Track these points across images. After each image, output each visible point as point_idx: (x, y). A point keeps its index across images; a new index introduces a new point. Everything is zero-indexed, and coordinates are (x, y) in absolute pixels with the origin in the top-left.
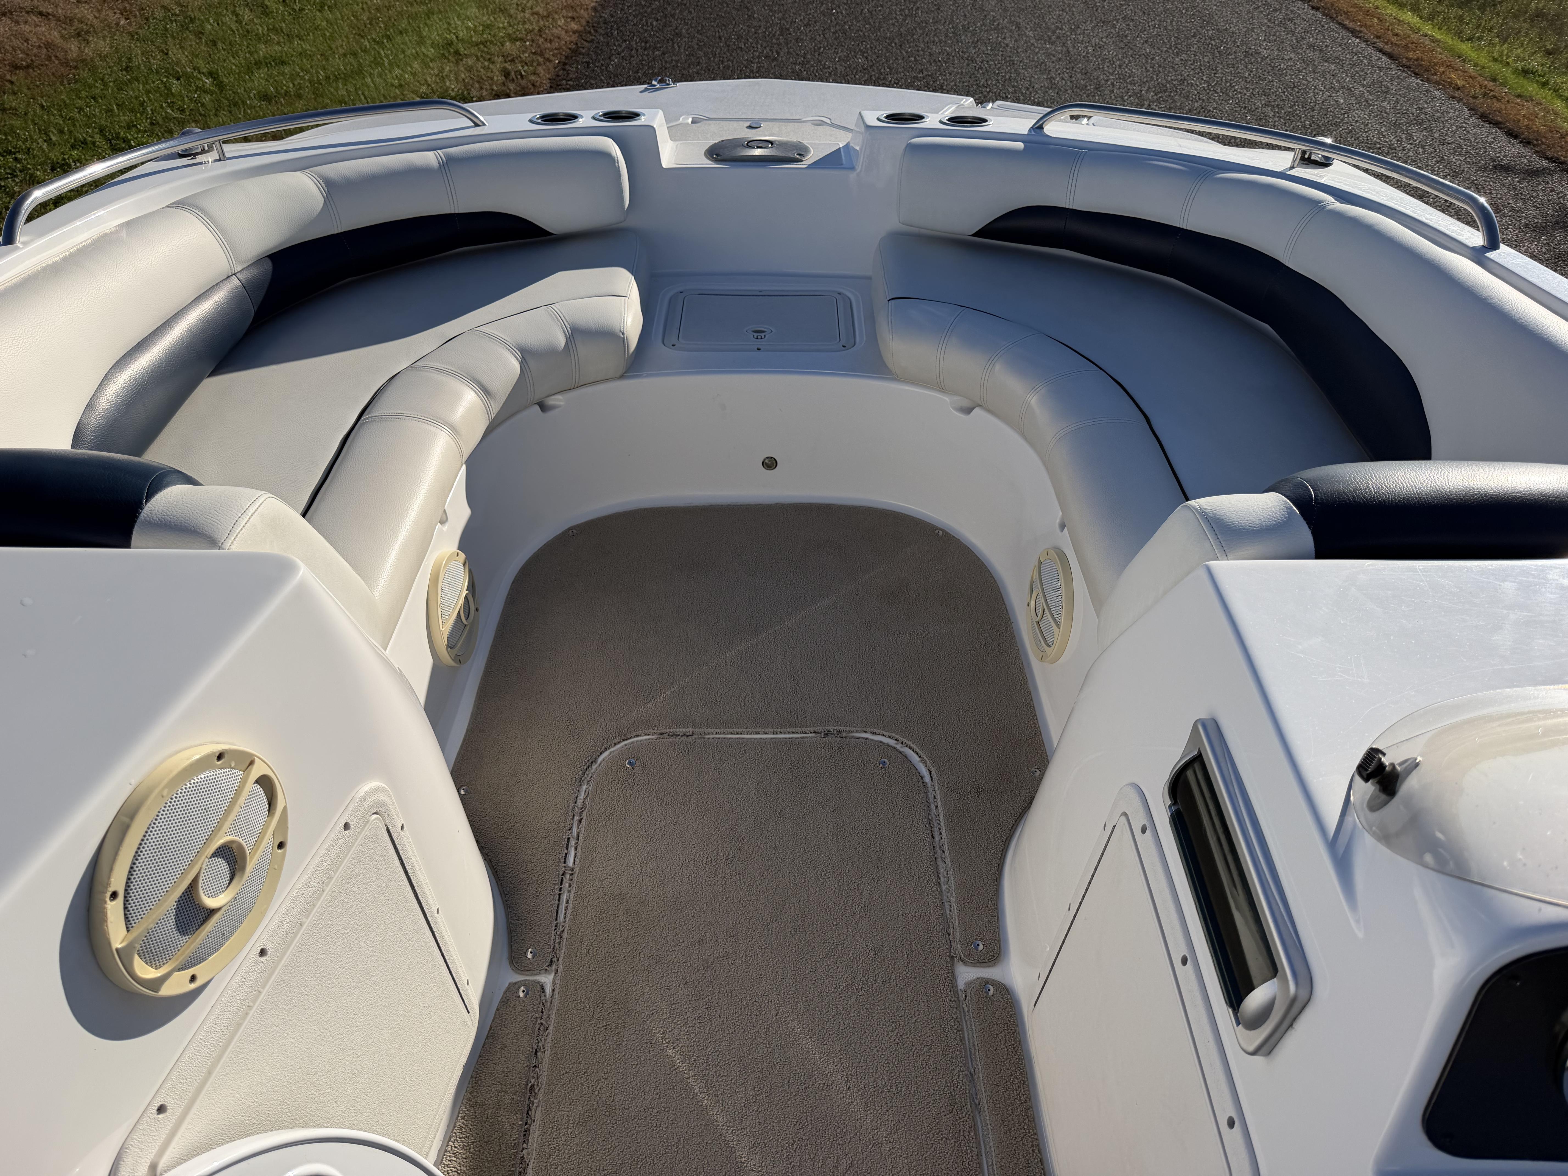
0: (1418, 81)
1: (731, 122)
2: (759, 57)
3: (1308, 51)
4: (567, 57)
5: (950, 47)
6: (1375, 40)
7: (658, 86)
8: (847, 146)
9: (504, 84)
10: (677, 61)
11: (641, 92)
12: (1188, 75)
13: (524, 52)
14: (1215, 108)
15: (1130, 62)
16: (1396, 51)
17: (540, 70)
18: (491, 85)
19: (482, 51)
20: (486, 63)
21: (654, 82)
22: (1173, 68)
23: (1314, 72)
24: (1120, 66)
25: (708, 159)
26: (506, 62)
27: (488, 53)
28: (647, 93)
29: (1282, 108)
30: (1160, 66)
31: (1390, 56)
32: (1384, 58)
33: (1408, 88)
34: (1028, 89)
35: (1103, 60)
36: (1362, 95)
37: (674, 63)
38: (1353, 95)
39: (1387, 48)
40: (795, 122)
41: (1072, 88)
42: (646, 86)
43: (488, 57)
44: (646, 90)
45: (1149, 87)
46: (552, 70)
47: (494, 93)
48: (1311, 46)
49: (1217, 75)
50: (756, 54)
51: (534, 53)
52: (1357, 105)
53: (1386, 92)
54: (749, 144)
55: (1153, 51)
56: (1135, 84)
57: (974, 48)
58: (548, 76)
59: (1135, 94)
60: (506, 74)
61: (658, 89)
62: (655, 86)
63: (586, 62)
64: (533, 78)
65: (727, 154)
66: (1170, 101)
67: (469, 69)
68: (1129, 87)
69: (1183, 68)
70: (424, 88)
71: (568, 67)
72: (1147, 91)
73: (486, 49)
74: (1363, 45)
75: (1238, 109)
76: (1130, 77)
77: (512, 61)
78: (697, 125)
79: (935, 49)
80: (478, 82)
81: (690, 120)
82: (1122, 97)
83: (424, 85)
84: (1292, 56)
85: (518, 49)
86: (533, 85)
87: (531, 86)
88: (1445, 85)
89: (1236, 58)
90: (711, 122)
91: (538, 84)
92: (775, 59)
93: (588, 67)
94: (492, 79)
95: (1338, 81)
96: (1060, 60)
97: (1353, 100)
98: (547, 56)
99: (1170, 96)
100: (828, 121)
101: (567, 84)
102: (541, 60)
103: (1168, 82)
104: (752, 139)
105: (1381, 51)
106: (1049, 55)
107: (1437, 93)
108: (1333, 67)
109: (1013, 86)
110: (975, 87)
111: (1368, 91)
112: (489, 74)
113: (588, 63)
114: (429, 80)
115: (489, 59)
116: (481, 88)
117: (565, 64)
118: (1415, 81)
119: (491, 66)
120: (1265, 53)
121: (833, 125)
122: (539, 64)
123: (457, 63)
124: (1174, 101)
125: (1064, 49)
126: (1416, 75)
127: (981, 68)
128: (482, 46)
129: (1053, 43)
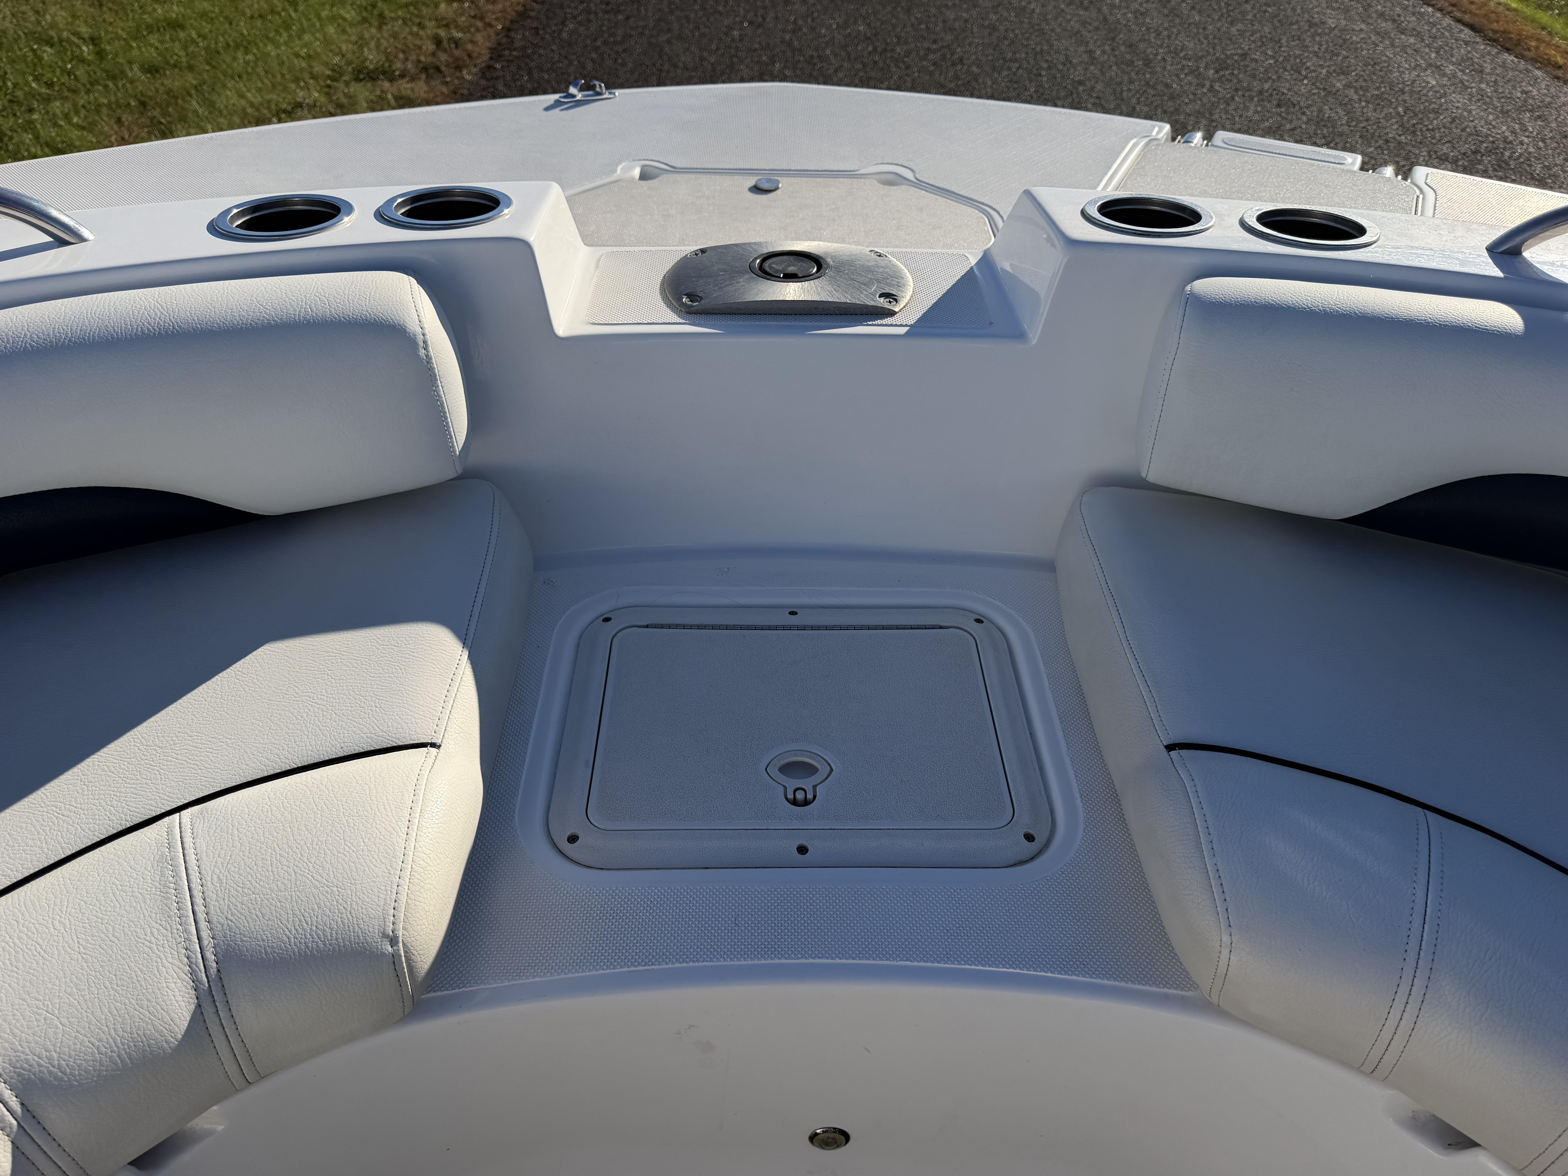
0: (1512, 58)
1: (718, 178)
2: (742, 23)
3: (1379, 21)
4: (512, 22)
5: (967, 11)
6: (1450, 9)
7: (579, 96)
8: (986, 261)
9: (433, 54)
10: (644, 27)
11: (547, 109)
12: (1249, 49)
13: (462, 15)
14: (1289, 90)
15: (1179, 32)
16: (1476, 21)
17: (479, 38)
18: (418, 55)
19: (412, 14)
20: (415, 29)
21: (573, 90)
22: (1231, 40)
23: (1393, 45)
24: (1169, 37)
25: (669, 305)
26: (438, 27)
27: (417, 16)
28: (557, 110)
29: (1367, 90)
30: (1214, 38)
31: (1472, 27)
32: (1466, 30)
33: (1504, 65)
34: (1064, 65)
35: (1148, 29)
36: (1454, 76)
37: (640, 30)
38: (1444, 75)
39: (1467, 18)
40: (844, 177)
41: (1116, 64)
42: (556, 96)
43: (417, 21)
44: (557, 104)
45: (1207, 64)
46: (493, 37)
47: (421, 65)
48: (1382, 15)
49: (1282, 49)
50: (738, 19)
51: (474, 17)
52: (1453, 88)
53: (1481, 71)
54: (766, 266)
55: (1203, 20)
56: (1189, 60)
57: (995, 13)
58: (488, 44)
59: (1192, 72)
60: (438, 42)
61: (579, 103)
62: (574, 96)
63: (534, 28)
64: (469, 47)
65: (715, 296)
66: (1235, 81)
67: (395, 36)
68: (1184, 62)
69: (1241, 40)
70: (336, 60)
71: (512, 34)
72: (1206, 68)
73: (416, 12)
74: (1438, 15)
75: (1315, 91)
76: (1182, 50)
77: (447, 26)
78: (650, 182)
79: (951, 15)
80: (404, 52)
81: (637, 172)
82: (1177, 76)
83: (337, 54)
84: (1363, 26)
85: (455, 12)
86: (470, 56)
87: (466, 58)
88: (1546, 64)
89: (1299, 29)
90: (678, 177)
91: (474, 55)
92: (760, 26)
93: (538, 34)
94: (420, 48)
95: (1422, 57)
96: (1097, 29)
97: (1445, 81)
98: (487, 20)
99: (1233, 74)
100: (908, 174)
101: (510, 55)
102: (479, 24)
103: (1228, 57)
104: (772, 249)
105: (1459, 21)
106: (1084, 23)
107: (1538, 73)
108: (1412, 40)
109: (1047, 61)
110: (1001, 62)
111: (1460, 70)
112: (418, 42)
113: (537, 28)
114: (344, 48)
115: (420, 24)
116: (407, 59)
117: (509, 30)
118: (1509, 58)
119: (421, 33)
120: (1331, 23)
121: (920, 184)
122: (478, 30)
123: (380, 28)
124: (1239, 81)
125: (1101, 18)
126: (1508, 50)
127: (1005, 38)
128: (412, 8)
129: (1086, 9)
